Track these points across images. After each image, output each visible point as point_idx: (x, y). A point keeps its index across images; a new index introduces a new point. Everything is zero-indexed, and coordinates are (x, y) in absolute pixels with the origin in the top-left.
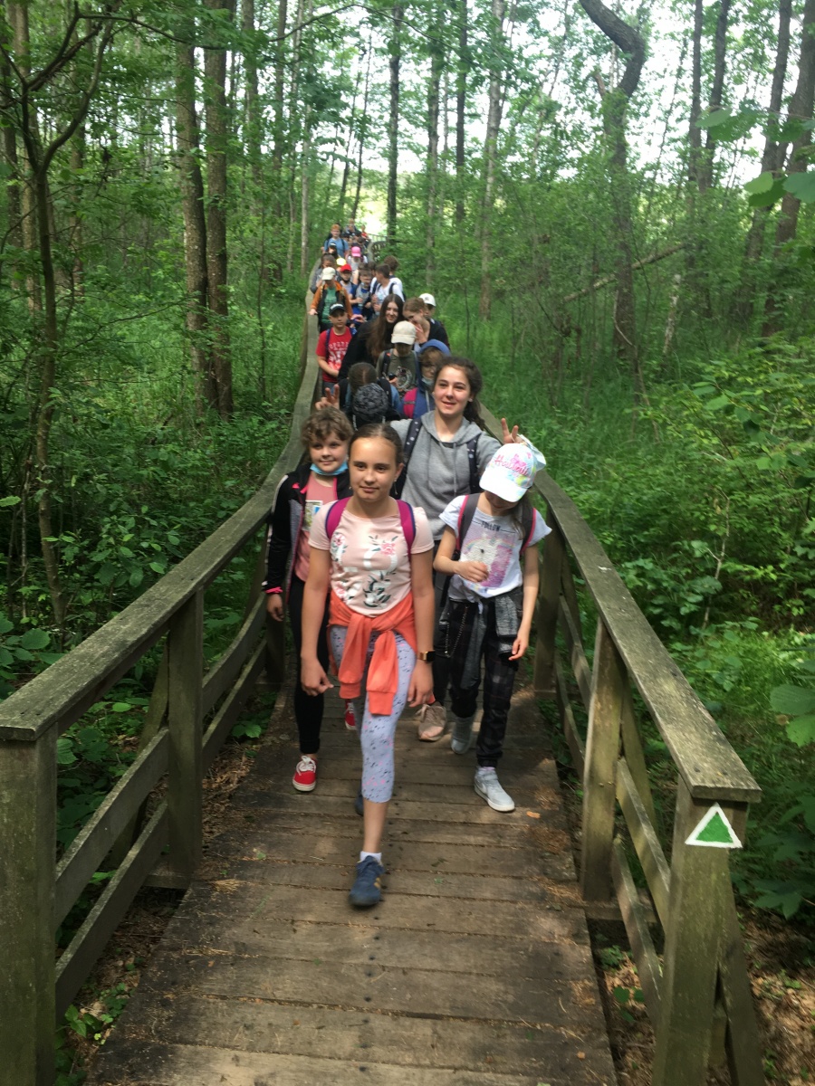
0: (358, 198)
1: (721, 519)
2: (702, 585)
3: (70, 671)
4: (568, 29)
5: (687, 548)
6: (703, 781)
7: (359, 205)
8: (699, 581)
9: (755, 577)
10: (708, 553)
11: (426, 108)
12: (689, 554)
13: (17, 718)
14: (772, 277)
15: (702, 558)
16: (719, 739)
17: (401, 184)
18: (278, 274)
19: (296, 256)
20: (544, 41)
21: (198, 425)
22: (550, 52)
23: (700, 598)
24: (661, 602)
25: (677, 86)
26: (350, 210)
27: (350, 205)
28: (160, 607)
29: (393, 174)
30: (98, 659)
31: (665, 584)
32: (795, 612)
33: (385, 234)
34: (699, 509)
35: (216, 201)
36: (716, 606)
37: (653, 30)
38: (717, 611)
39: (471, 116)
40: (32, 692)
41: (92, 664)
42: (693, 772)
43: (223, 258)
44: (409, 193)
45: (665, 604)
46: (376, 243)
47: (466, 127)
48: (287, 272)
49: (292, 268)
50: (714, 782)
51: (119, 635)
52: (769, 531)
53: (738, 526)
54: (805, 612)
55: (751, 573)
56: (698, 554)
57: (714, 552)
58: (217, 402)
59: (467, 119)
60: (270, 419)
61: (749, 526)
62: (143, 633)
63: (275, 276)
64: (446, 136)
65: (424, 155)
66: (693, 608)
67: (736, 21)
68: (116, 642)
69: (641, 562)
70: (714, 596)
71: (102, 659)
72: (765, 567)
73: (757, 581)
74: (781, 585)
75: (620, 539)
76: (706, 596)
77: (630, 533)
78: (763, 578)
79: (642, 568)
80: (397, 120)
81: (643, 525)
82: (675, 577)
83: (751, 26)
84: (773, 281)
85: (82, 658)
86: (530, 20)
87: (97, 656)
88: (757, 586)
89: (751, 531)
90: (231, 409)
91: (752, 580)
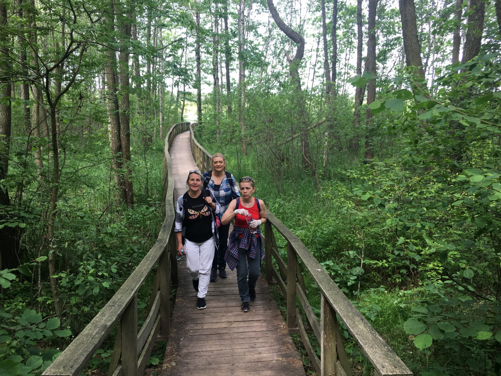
0: (184, 105)
1: (361, 240)
2: (356, 271)
3: (82, 343)
4: (270, 34)
5: (348, 254)
6: (387, 372)
7: (185, 108)
8: (354, 269)
9: (378, 265)
10: (356, 256)
11: (212, 67)
12: (348, 257)
13: (61, 370)
14: (367, 132)
15: (354, 259)
16: (389, 350)
17: (203, 98)
18: (150, 140)
19: (158, 131)
20: (260, 39)
21: (117, 211)
22: (263, 43)
23: (356, 277)
24: (339, 281)
25: (317, 55)
26: (181, 111)
27: (180, 108)
28: (120, 306)
29: (199, 95)
30: (95, 336)
31: (339, 272)
32: (398, 280)
33: (197, 120)
34: (350, 236)
35: (125, 111)
36: (363, 280)
37: (305, 33)
38: (363, 283)
39: (231, 69)
40: (66, 355)
41: (92, 338)
42: (381, 367)
43: (128, 135)
44: (207, 102)
45: (340, 281)
46: (193, 124)
47: (230, 74)
48: (154, 138)
49: (156, 137)
50: (392, 372)
51: (103, 322)
52: (382, 244)
53: (368, 243)
54: (402, 280)
55: (376, 264)
56: (352, 257)
57: (359, 255)
58: (127, 200)
59: (230, 71)
60: (151, 206)
61: (372, 242)
62: (114, 320)
63: (149, 141)
64: (222, 79)
65: (212, 86)
66: (353, 282)
67: (339, 28)
68: (102, 326)
69: (327, 262)
70: (361, 276)
71: (97, 336)
72: (382, 261)
73: (379, 267)
74: (390, 269)
75: (316, 252)
76: (358, 276)
77: (320, 249)
78: (381, 265)
79: (328, 265)
80: (200, 72)
81: (326, 245)
82: (343, 268)
83: (345, 30)
84: (368, 134)
85: (87, 335)
86: (254, 30)
87: (94, 334)
88: (378, 270)
89: (374, 245)
90: (133, 203)
91: (377, 267)
